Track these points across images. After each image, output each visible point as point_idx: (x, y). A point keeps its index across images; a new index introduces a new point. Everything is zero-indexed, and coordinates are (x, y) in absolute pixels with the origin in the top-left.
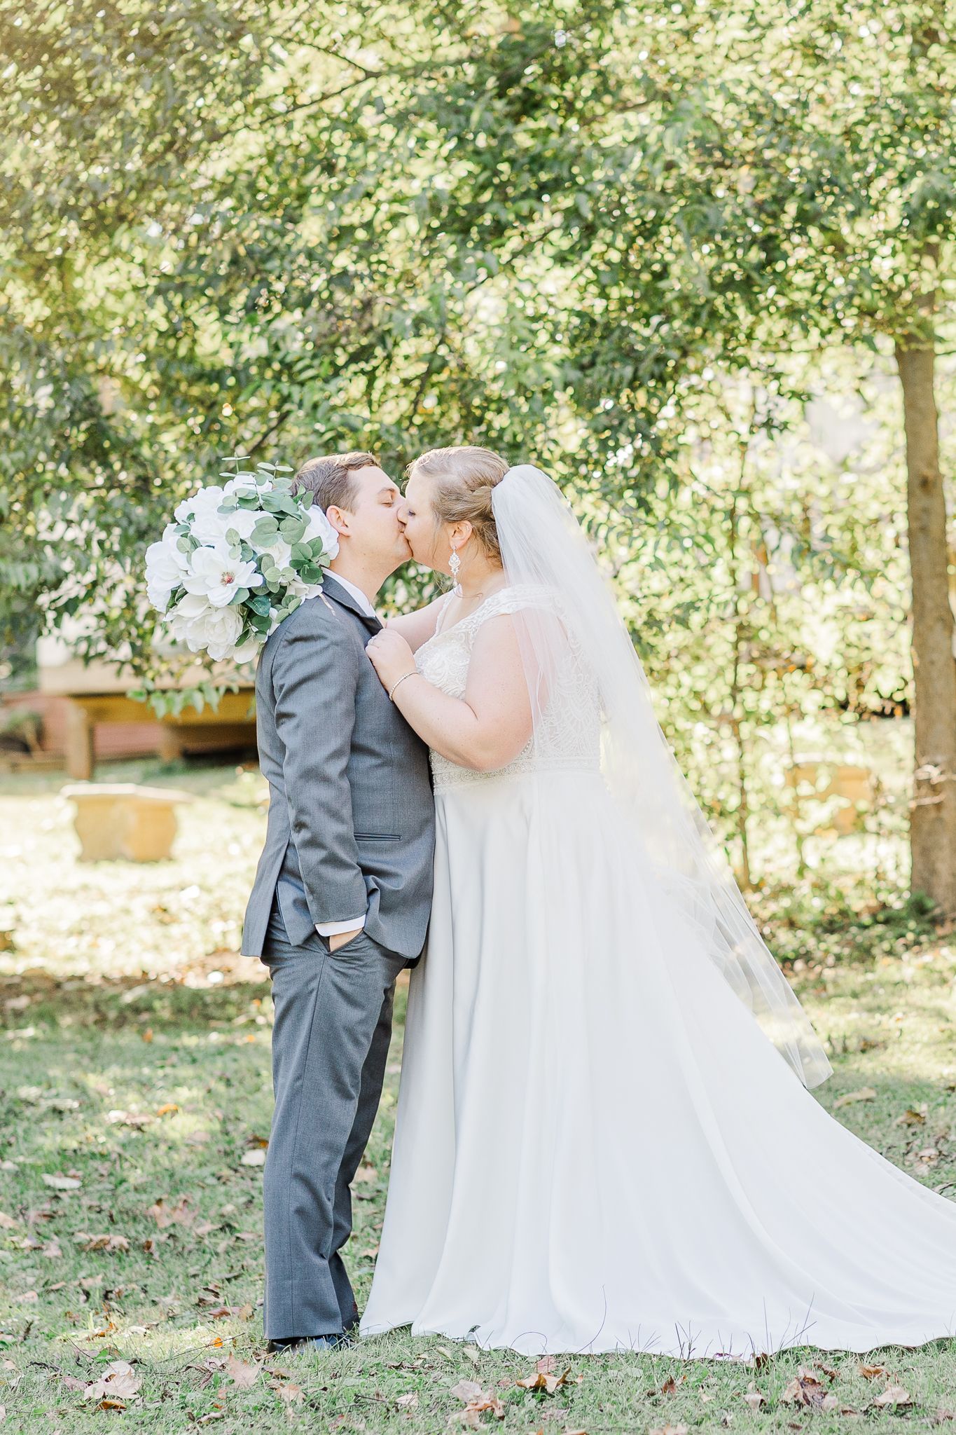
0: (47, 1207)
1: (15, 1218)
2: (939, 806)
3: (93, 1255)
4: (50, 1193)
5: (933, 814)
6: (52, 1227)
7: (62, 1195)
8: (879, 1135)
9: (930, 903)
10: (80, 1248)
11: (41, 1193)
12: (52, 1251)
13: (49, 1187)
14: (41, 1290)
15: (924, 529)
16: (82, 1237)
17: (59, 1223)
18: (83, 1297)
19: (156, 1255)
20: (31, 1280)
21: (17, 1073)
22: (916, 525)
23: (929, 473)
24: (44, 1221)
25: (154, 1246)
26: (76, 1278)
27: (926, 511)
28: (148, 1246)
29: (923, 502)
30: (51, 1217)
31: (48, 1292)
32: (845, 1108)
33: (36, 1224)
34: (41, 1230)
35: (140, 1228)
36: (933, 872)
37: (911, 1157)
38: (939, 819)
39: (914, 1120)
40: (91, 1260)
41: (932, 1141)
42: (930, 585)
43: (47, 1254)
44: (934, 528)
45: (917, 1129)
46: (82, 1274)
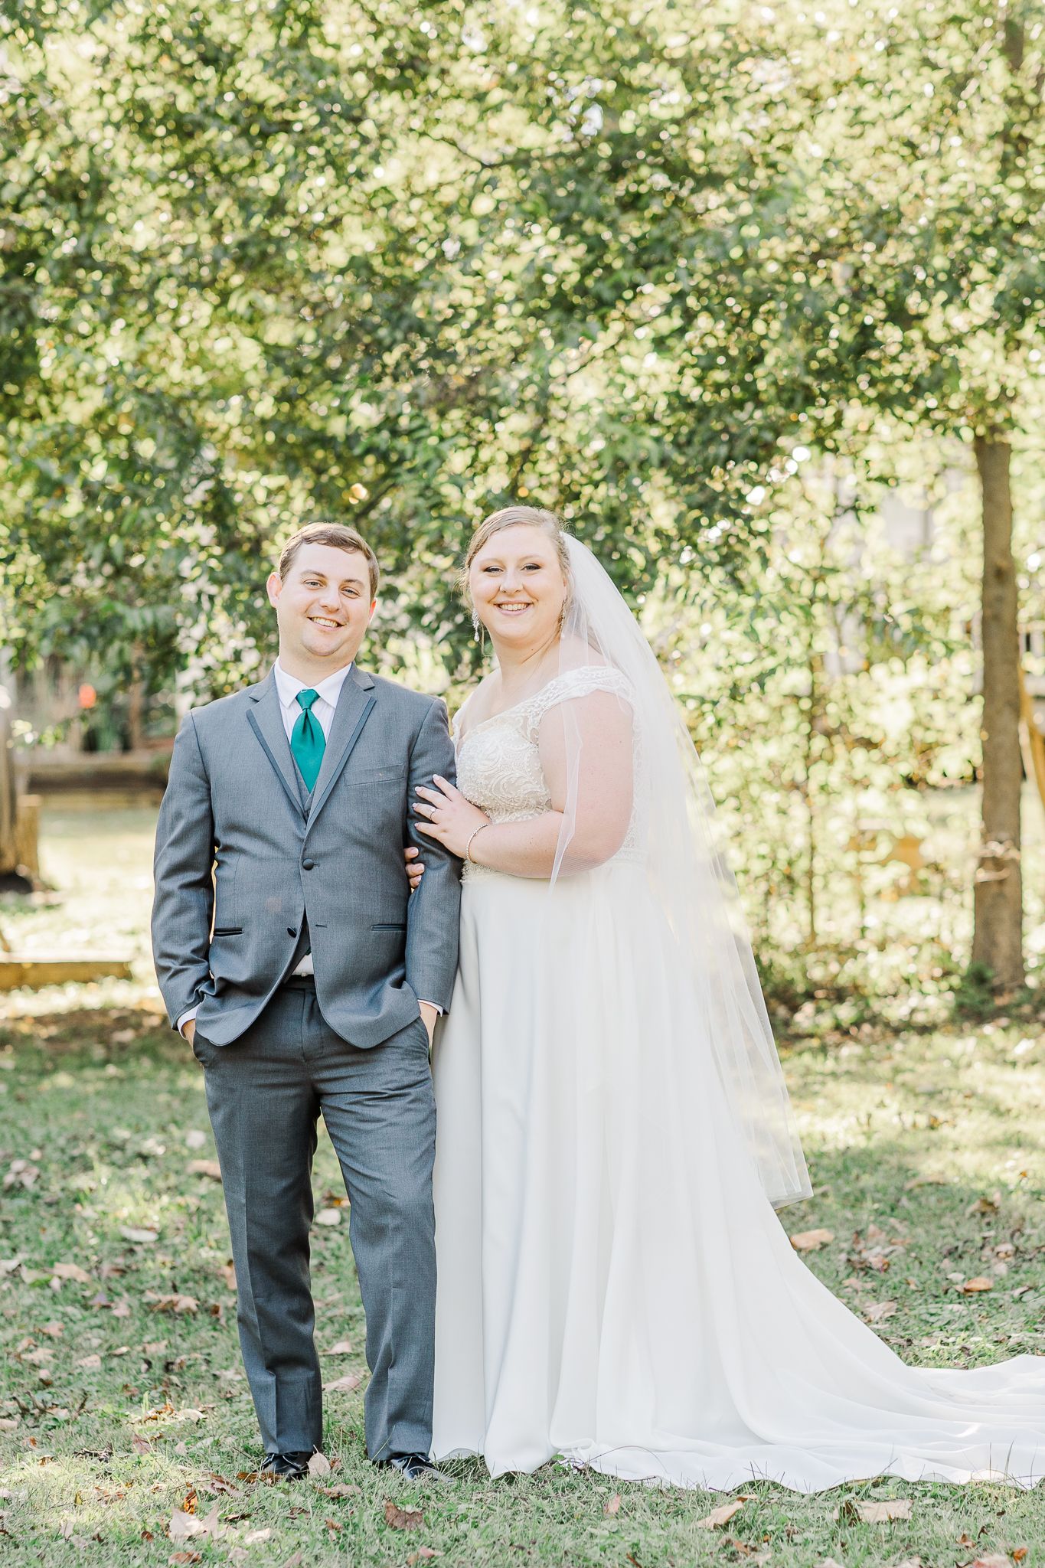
0: (121, 1261)
1: (89, 1271)
2: (1001, 882)
3: (161, 1316)
4: (126, 1245)
5: (994, 889)
6: (124, 1282)
7: (137, 1248)
8: (953, 1223)
9: (989, 974)
10: (149, 1308)
11: (116, 1245)
12: (121, 1310)
13: (125, 1240)
14: (103, 1354)
15: (997, 618)
16: (151, 1297)
17: (130, 1279)
18: (144, 1366)
19: (223, 1321)
20: (96, 1342)
21: (109, 1113)
22: (989, 612)
23: (1003, 563)
24: (116, 1275)
25: (222, 1311)
26: (140, 1342)
27: (1000, 599)
28: (216, 1310)
29: (996, 591)
30: (123, 1272)
31: (111, 1356)
32: (917, 1191)
33: (109, 1278)
34: (113, 1285)
35: (210, 1288)
36: (994, 943)
37: (987, 1252)
38: (1001, 895)
39: (988, 1209)
40: (156, 1322)
41: (1008, 1233)
42: (1000, 671)
43: (116, 1313)
44: (1006, 616)
45: (991, 1218)
46: (147, 1338)
